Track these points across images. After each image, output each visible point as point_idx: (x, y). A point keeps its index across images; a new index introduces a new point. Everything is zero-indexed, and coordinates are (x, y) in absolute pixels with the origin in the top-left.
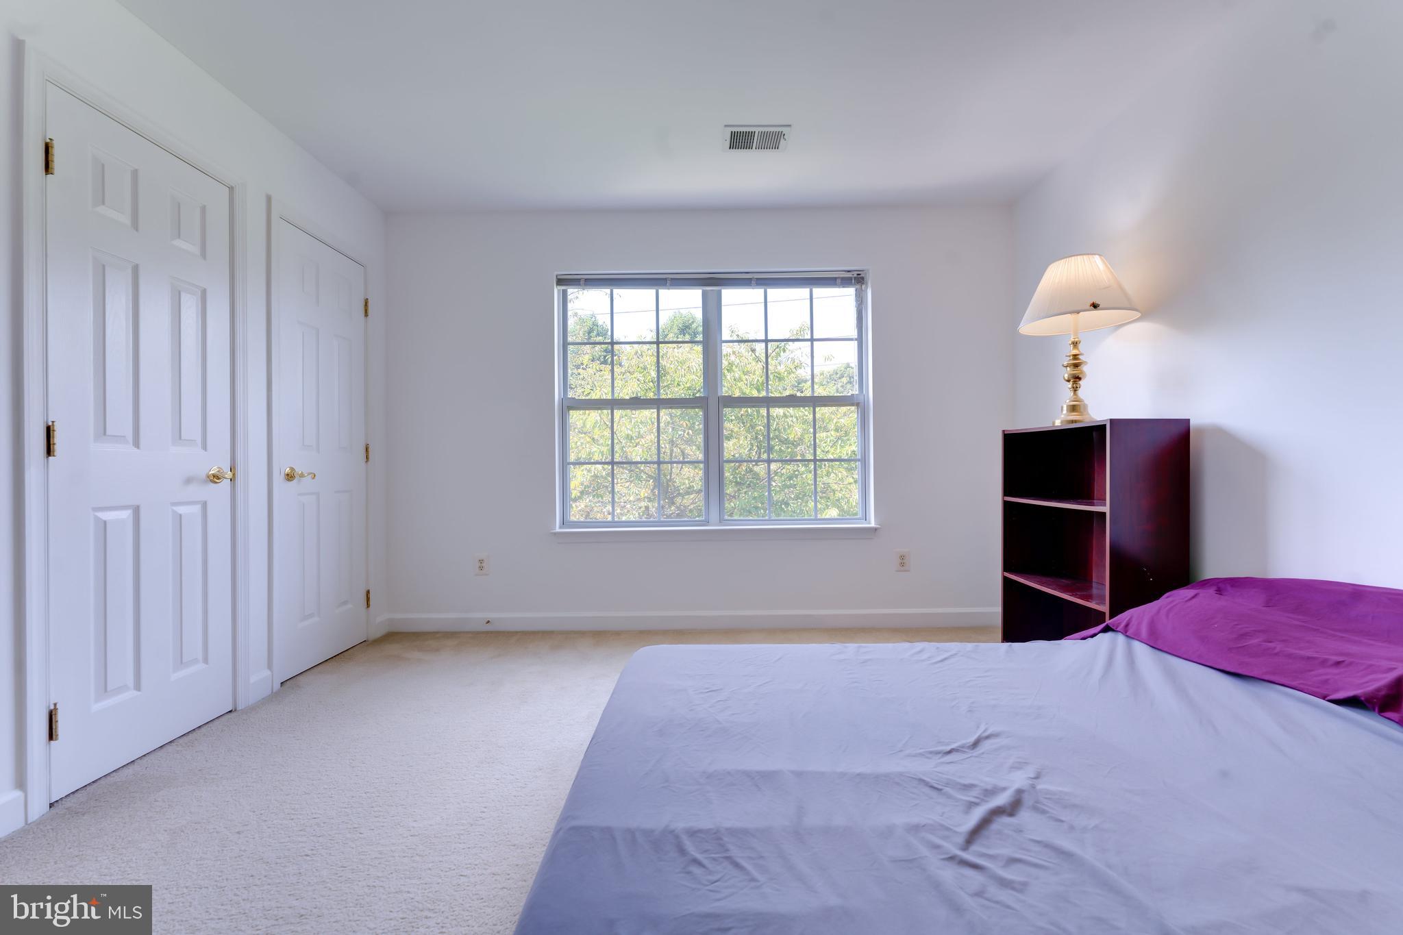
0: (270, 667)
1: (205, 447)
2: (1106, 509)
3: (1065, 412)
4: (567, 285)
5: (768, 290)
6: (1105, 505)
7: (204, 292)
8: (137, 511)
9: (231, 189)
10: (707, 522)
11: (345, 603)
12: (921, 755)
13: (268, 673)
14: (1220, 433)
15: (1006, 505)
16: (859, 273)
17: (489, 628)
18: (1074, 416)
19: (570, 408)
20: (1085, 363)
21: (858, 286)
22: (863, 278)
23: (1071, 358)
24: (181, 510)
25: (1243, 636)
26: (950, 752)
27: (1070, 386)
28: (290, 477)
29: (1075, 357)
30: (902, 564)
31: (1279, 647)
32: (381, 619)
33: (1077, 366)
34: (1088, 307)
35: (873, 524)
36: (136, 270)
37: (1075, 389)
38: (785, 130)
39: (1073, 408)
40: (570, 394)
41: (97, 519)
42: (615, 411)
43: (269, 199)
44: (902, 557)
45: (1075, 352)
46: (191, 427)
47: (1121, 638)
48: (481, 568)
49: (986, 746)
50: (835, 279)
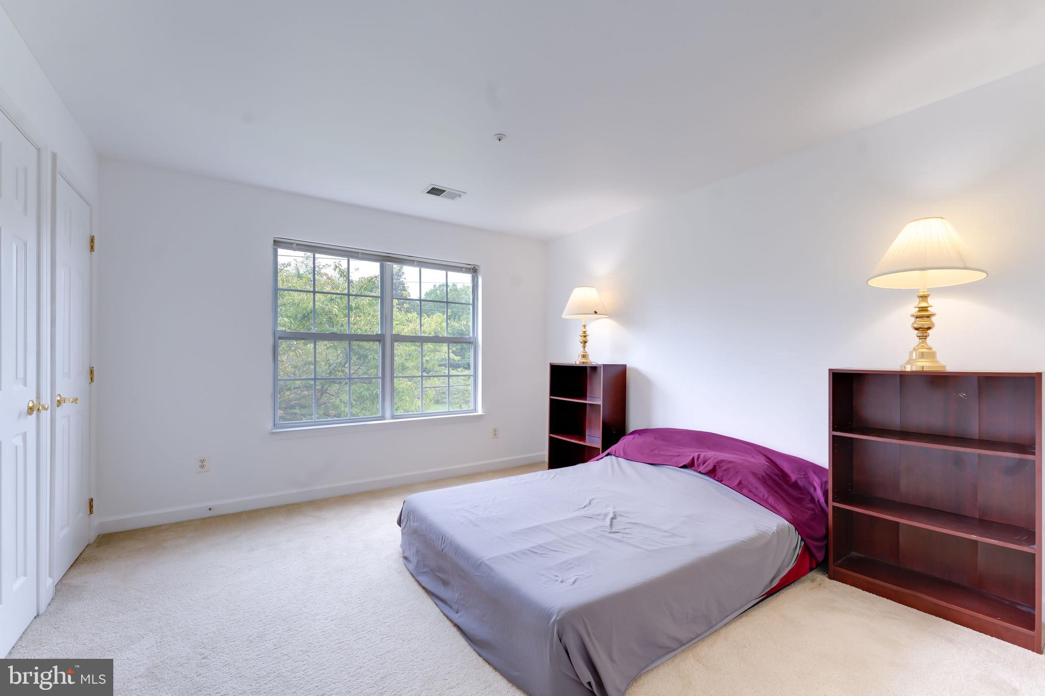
2: (599, 403)
3: (580, 358)
5: (422, 269)
10: (383, 418)
12: (576, 510)
14: (636, 370)
15: (552, 401)
16: (474, 268)
17: (211, 514)
18: (584, 360)
19: (280, 338)
20: (588, 335)
21: (474, 274)
22: (479, 270)
23: (583, 332)
25: (652, 450)
26: (584, 507)
27: (582, 345)
29: (585, 332)
30: (495, 434)
31: (663, 453)
32: (96, 523)
33: (585, 337)
34: (593, 312)
35: (480, 412)
37: (584, 347)
38: (462, 194)
39: (584, 356)
42: (317, 341)
44: (495, 430)
45: (584, 330)
47: (613, 457)
48: (202, 467)
49: (593, 503)
50: (462, 268)
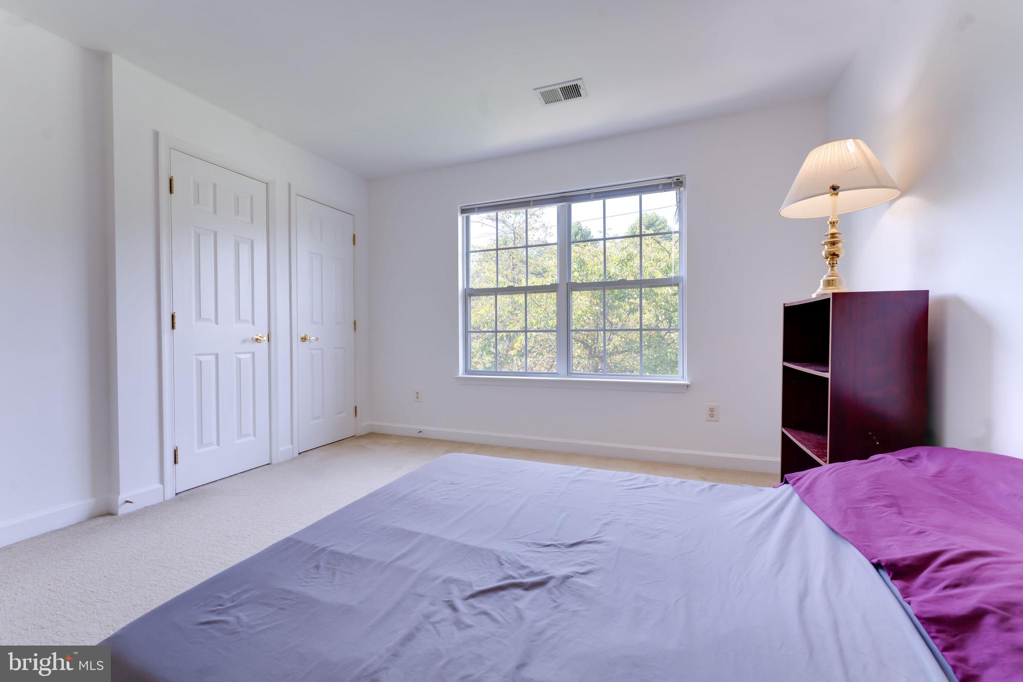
0: (292, 443)
1: (253, 324)
2: (828, 375)
3: (821, 286)
4: (468, 213)
5: (605, 200)
6: (828, 372)
7: (252, 241)
8: (217, 356)
9: (267, 184)
10: (557, 375)
11: (341, 412)
13: (291, 446)
15: (785, 370)
16: (678, 178)
17: (420, 435)
18: (828, 289)
19: (470, 295)
21: (678, 189)
22: (681, 182)
23: (829, 236)
24: (242, 356)
26: (549, 546)
27: (827, 262)
28: (304, 339)
29: (833, 235)
30: (712, 416)
32: (365, 424)
33: (834, 245)
34: (829, 188)
35: (686, 381)
36: (215, 234)
37: (832, 266)
38: (578, 83)
39: (830, 283)
40: (471, 286)
41: (197, 359)
42: (498, 296)
43: (290, 185)
44: (711, 410)
45: (833, 231)
46: (246, 314)
47: (790, 488)
48: (417, 398)
49: (581, 547)
50: (658, 185)
